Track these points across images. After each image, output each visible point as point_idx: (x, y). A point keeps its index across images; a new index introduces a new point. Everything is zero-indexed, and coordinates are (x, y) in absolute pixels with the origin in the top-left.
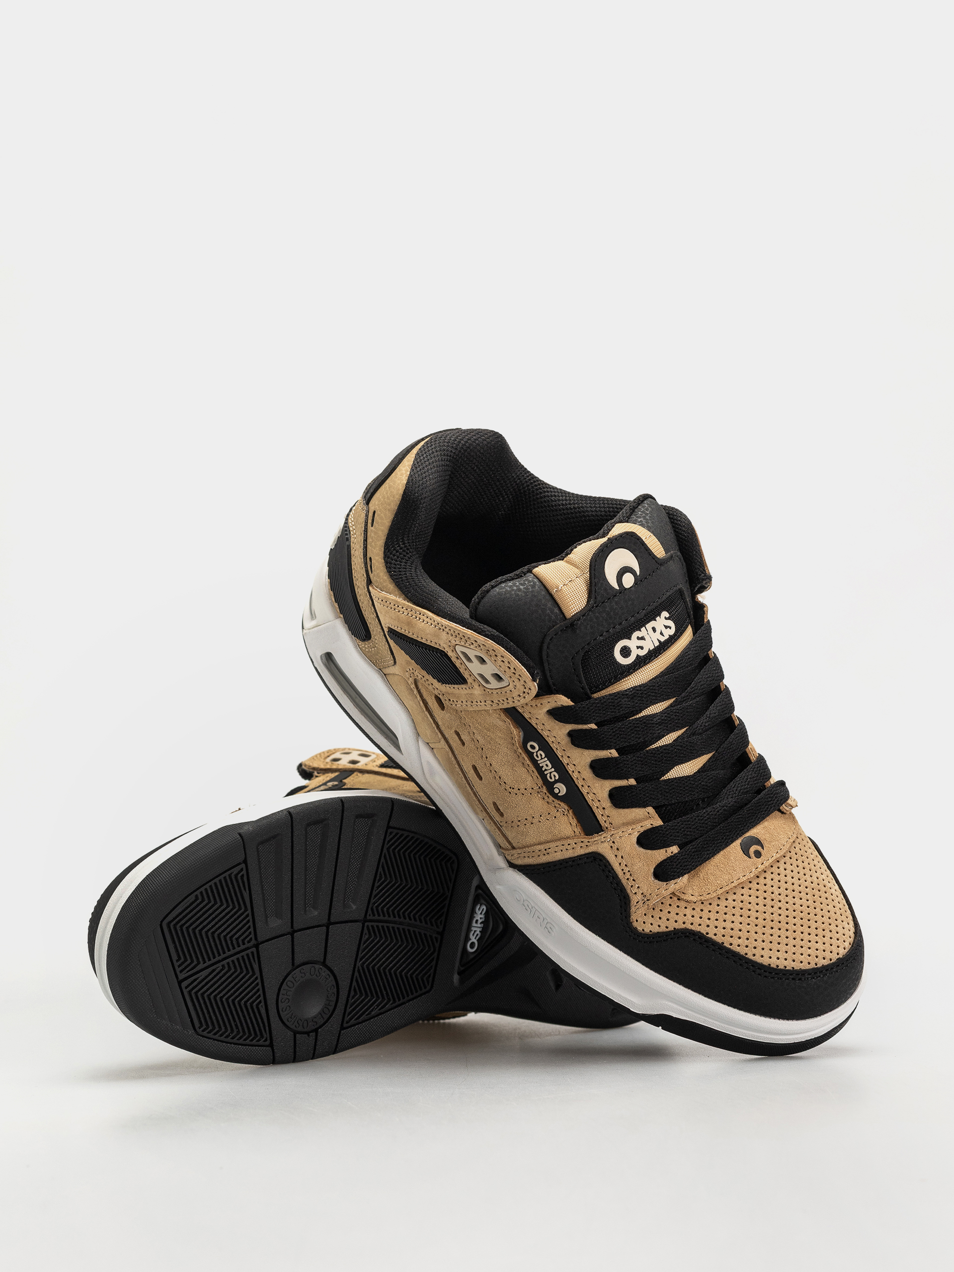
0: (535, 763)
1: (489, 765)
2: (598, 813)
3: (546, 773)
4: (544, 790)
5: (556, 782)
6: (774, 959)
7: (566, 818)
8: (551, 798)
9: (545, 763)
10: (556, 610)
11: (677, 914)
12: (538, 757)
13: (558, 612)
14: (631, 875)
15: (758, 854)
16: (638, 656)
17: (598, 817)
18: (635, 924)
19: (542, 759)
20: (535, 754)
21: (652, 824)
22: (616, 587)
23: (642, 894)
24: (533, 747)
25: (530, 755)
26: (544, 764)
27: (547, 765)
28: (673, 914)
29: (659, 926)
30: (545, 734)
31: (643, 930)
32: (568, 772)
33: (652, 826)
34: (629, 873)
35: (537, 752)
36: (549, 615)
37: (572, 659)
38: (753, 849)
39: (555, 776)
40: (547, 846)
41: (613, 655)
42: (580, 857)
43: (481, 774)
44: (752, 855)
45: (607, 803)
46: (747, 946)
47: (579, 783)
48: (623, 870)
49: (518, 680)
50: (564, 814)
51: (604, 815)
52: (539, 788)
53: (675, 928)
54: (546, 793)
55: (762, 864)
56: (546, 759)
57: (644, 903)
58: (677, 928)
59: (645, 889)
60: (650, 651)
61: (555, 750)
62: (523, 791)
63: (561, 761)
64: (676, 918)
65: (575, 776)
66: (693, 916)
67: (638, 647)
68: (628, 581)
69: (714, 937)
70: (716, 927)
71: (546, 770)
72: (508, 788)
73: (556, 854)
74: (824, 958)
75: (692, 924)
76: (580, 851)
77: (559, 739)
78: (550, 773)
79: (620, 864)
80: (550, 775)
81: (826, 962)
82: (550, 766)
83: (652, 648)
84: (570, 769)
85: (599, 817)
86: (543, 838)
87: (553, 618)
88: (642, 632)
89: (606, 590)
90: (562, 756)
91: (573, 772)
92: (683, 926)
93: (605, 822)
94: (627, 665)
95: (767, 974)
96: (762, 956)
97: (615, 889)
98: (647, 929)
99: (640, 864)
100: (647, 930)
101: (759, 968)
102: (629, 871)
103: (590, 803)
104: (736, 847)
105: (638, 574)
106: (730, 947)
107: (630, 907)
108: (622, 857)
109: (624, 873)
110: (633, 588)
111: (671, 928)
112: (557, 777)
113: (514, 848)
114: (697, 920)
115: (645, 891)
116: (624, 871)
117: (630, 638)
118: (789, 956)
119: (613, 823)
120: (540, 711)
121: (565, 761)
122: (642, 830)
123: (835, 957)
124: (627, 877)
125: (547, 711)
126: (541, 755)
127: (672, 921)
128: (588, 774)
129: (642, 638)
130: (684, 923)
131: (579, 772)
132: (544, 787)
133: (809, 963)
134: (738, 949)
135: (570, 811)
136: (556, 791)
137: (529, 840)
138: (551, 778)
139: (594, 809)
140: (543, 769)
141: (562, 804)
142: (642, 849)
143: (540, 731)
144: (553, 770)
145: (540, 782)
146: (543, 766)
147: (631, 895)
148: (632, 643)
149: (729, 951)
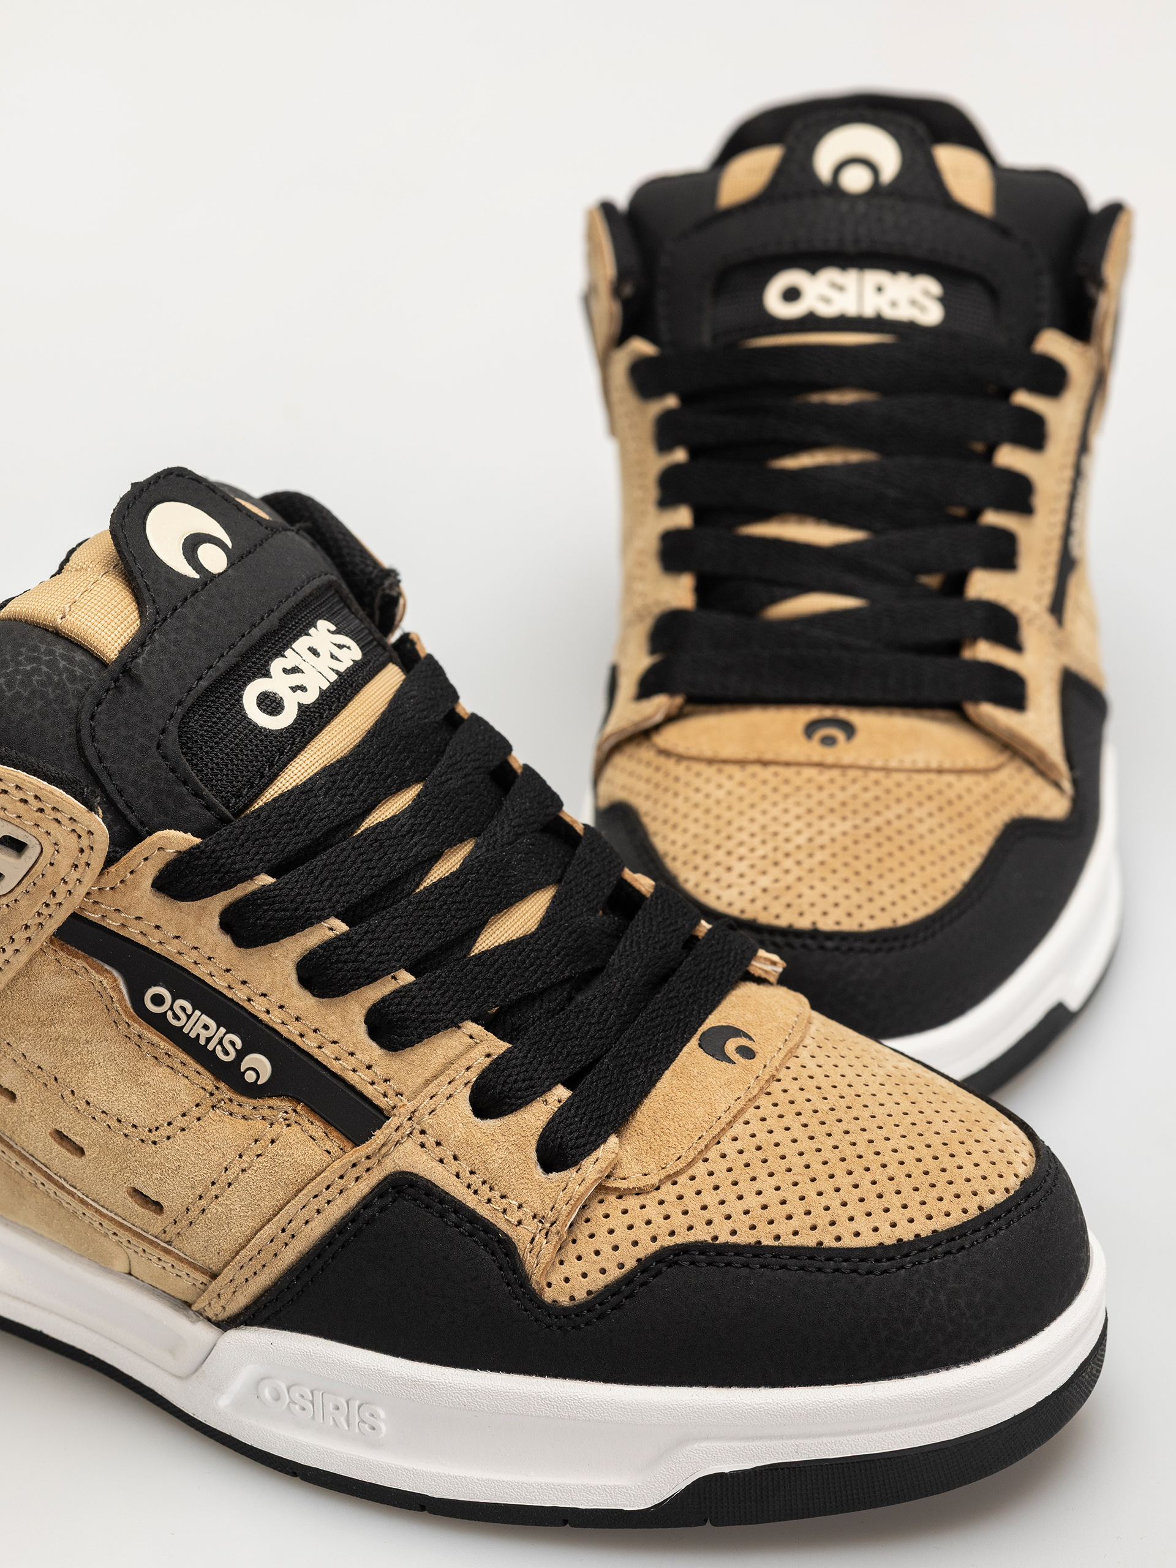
0: (177, 1037)
1: (85, 1105)
2: (359, 1080)
3: (210, 1047)
4: (226, 1092)
5: (241, 1055)
6: (885, 1229)
7: (295, 1127)
8: (249, 1103)
9: (200, 1024)
10: (79, 656)
11: (630, 1227)
12: (179, 1019)
13: (83, 658)
14: (491, 1189)
15: (748, 1053)
16: (300, 706)
17: (365, 1092)
18: (549, 1295)
19: (189, 1017)
20: (170, 1014)
21: (488, 1055)
22: (192, 573)
23: (534, 1217)
24: (158, 1000)
25: (159, 1023)
26: (198, 1028)
27: (206, 1027)
28: (621, 1232)
29: (603, 1271)
30: (169, 950)
31: (572, 1298)
32: (256, 1017)
33: (489, 1060)
34: (486, 1187)
35: (171, 1008)
36: (67, 670)
37: (158, 748)
38: (731, 1046)
39: (233, 1043)
40: (280, 1220)
41: (245, 717)
42: (366, 1203)
43: (77, 1139)
44: (735, 1056)
45: (372, 1051)
46: (814, 1228)
47: (291, 1031)
48: (469, 1186)
49: (56, 825)
50: (288, 1125)
51: (375, 1080)
52: (212, 1094)
53: (639, 1260)
54: (231, 1100)
55: (765, 1066)
56: (198, 1013)
57: (547, 1234)
58: (642, 1255)
59: (535, 1203)
60: (323, 693)
61: (208, 980)
62: (181, 1122)
63: (232, 1000)
64: (632, 1235)
65: (274, 1019)
66: (667, 1217)
67: (294, 689)
68: (214, 560)
69: (732, 1240)
70: (728, 1217)
71: (208, 1040)
72: (145, 1134)
73: (309, 1226)
74: (992, 1192)
75: (672, 1234)
76: (359, 1191)
77: (207, 949)
78: (220, 1043)
79: (458, 1176)
80: (223, 1047)
81: (1000, 1197)
82: (212, 1024)
83: (325, 685)
84: (258, 1007)
85: (369, 1091)
86: (268, 1205)
87: (78, 674)
88: (290, 658)
89: (170, 582)
90: (229, 987)
91: (268, 1012)
92: (655, 1247)
93: (385, 1096)
94: (287, 729)
95: (885, 1264)
96: (857, 1234)
97: (471, 1235)
98: (580, 1290)
99: (502, 1154)
100: (581, 1296)
101: (862, 1260)
102: (484, 1182)
103: (335, 1067)
104: (691, 1053)
105: (230, 545)
106: (776, 1243)
107: (521, 1261)
108: (455, 1158)
109: (476, 1192)
110: (230, 572)
111: (631, 1264)
112: (239, 1044)
113: (214, 1276)
114: (679, 1221)
115: (538, 1208)
116: (474, 1187)
117: (267, 675)
118: (915, 1211)
119: (403, 1089)
120: (137, 894)
121: (239, 995)
122: (473, 1076)
123: (1014, 1184)
124: (486, 1197)
125: (153, 886)
126: (183, 1009)
127: (625, 1245)
128: (303, 1001)
129: (295, 670)
130: (654, 1239)
131: (281, 1007)
132: (222, 1085)
133: (965, 1211)
134: (797, 1241)
135: (299, 1109)
136: (250, 1077)
137: (239, 1230)
138: (227, 1053)
139: (351, 1077)
140: (202, 1042)
141: (275, 1102)
142: (490, 1122)
143: (157, 949)
144: (223, 1030)
145: (208, 1080)
146: (198, 1035)
147: (511, 1232)
148: (276, 682)
149: (778, 1252)
